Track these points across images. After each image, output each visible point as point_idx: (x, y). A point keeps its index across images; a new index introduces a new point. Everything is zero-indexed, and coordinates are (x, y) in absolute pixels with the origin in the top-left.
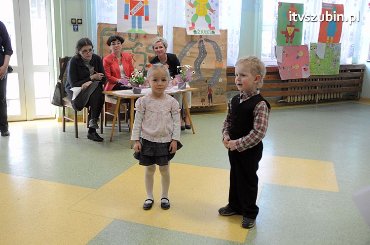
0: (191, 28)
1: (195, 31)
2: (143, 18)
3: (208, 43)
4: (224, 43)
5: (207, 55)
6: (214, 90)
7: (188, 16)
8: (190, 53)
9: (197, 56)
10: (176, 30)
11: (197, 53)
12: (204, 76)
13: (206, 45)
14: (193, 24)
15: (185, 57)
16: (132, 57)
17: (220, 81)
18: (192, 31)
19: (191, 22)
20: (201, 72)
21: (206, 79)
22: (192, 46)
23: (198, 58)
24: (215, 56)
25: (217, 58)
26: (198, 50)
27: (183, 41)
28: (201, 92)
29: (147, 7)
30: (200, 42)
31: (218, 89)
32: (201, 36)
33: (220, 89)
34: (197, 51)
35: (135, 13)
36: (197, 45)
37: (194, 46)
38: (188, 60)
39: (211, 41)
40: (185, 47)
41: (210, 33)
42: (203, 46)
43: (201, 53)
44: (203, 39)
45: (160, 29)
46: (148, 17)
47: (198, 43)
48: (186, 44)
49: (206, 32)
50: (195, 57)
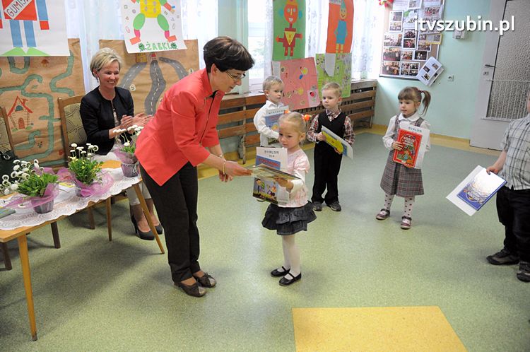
0: (133, 41)
1: (141, 46)
2: (36, 24)
3: (167, 65)
4: (193, 64)
5: (167, 85)
7: (127, 18)
8: (136, 86)
9: (149, 89)
10: (105, 44)
11: (146, 84)
13: (164, 68)
14: (137, 33)
16: (23, 104)
18: (137, 45)
19: (132, 29)
22: (137, 73)
23: (151, 93)
26: (150, 78)
29: (42, 2)
30: (152, 63)
32: (153, 54)
34: (149, 80)
35: (16, 15)
36: (147, 69)
37: (142, 71)
39: (172, 61)
40: (127, 75)
41: (168, 48)
42: (159, 71)
43: (155, 83)
44: (157, 58)
45: (73, 45)
46: (47, 22)
47: (148, 66)
48: (127, 70)
49: (161, 46)
50: (146, 92)
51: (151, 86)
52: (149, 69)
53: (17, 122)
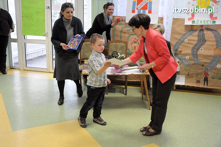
0: (189, 19)
1: (193, 22)
2: (147, 11)
3: (209, 32)
5: (206, 42)
6: (211, 74)
8: (188, 40)
9: (195, 43)
10: (175, 20)
11: (194, 40)
12: (200, 61)
13: (207, 34)
14: (193, 15)
15: (182, 44)
16: (137, 41)
17: (217, 66)
18: (191, 21)
20: (199, 58)
21: (203, 64)
22: (191, 34)
23: (196, 45)
24: (215, 43)
25: (217, 45)
27: (182, 30)
28: (197, 75)
29: (151, 3)
30: (200, 31)
31: (216, 74)
32: (202, 26)
33: (217, 74)
34: (196, 38)
35: (140, 8)
36: (196, 33)
37: (193, 34)
38: (186, 46)
39: (213, 30)
40: (184, 35)
41: (210, 23)
42: (203, 35)
43: (200, 40)
44: (204, 28)
45: (161, 20)
46: (151, 11)
47: (198, 31)
48: (185, 33)
49: (206, 22)
50: (193, 44)
51: (197, 42)
52: (197, 33)
53: (133, 47)
